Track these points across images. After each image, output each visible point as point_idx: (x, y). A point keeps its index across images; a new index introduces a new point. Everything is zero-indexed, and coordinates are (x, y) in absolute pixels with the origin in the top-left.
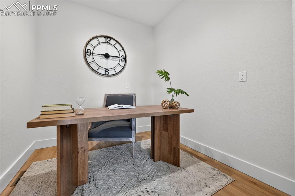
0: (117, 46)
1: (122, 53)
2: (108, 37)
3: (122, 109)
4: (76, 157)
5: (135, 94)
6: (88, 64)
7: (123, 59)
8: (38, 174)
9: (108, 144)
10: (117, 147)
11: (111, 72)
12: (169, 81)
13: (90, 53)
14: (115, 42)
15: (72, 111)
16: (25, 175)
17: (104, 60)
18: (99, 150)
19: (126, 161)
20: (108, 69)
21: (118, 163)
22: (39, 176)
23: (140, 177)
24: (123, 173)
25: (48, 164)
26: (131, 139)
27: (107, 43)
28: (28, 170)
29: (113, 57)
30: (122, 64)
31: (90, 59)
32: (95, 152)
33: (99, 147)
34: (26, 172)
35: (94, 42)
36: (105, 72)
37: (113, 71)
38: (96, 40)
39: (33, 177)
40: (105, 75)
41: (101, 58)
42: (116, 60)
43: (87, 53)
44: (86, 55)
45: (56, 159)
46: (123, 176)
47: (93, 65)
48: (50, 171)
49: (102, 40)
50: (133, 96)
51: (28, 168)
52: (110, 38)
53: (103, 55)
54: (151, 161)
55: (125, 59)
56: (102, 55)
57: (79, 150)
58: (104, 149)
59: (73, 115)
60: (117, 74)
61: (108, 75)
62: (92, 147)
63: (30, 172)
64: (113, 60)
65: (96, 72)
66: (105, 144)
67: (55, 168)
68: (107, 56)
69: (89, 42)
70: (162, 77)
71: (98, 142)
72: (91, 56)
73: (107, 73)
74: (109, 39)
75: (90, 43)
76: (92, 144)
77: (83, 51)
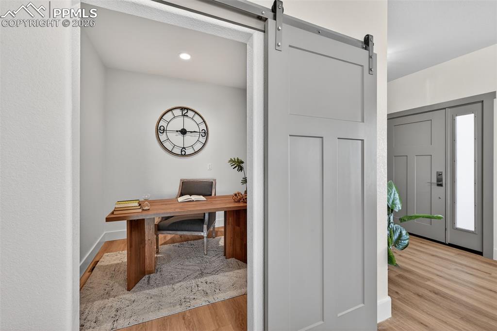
0: (197, 118)
1: (203, 127)
2: (185, 108)
3: (191, 201)
4: (144, 247)
5: (215, 180)
6: (161, 143)
7: (203, 134)
8: (110, 264)
9: (183, 239)
10: (192, 242)
11: (188, 152)
12: (243, 171)
13: (164, 130)
14: (193, 113)
15: (139, 207)
16: (99, 264)
17: (180, 136)
18: (172, 245)
19: (197, 257)
20: (184, 148)
21: (187, 259)
22: (112, 266)
23: (205, 271)
24: (190, 267)
25: (119, 256)
26: (202, 234)
27: (184, 115)
28: (101, 260)
29: (191, 132)
30: (203, 140)
31: (163, 137)
32: (166, 247)
33: (173, 241)
34: (100, 262)
35: (169, 116)
36: (182, 151)
37: (192, 149)
38: (170, 113)
39: (106, 266)
40: (182, 155)
41: (177, 135)
42: (195, 136)
43: (160, 130)
44: (159, 133)
45: (126, 251)
46: (188, 270)
47: (167, 145)
48: (121, 262)
49: (178, 112)
50: (212, 182)
51: (100, 259)
52: (188, 109)
53: (179, 131)
54: (223, 257)
55: (206, 133)
56: (177, 131)
57: (146, 242)
58: (177, 244)
59: (140, 210)
60: (196, 153)
61: (185, 155)
62: (165, 241)
63: (103, 261)
64: (191, 136)
65: (171, 152)
66: (180, 239)
67: (125, 260)
68: (183, 132)
69: (161, 118)
70: (234, 166)
71: (173, 236)
72: (165, 133)
73: (183, 153)
74: (186, 111)
75: (163, 118)
76: (165, 237)
77: (155, 129)
